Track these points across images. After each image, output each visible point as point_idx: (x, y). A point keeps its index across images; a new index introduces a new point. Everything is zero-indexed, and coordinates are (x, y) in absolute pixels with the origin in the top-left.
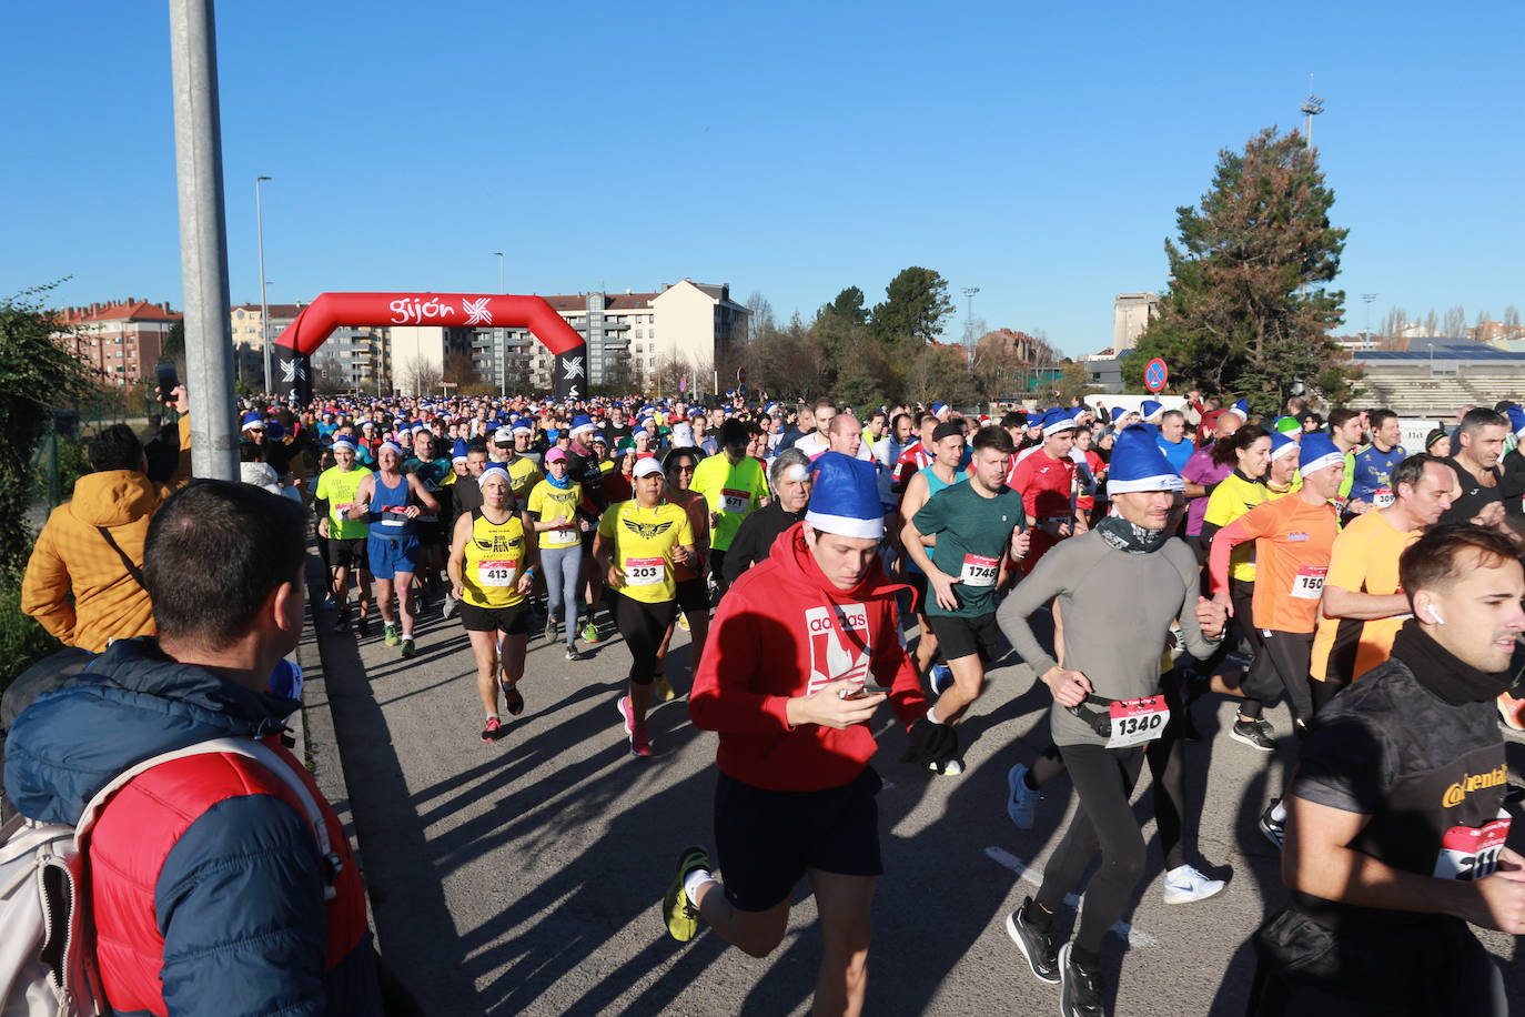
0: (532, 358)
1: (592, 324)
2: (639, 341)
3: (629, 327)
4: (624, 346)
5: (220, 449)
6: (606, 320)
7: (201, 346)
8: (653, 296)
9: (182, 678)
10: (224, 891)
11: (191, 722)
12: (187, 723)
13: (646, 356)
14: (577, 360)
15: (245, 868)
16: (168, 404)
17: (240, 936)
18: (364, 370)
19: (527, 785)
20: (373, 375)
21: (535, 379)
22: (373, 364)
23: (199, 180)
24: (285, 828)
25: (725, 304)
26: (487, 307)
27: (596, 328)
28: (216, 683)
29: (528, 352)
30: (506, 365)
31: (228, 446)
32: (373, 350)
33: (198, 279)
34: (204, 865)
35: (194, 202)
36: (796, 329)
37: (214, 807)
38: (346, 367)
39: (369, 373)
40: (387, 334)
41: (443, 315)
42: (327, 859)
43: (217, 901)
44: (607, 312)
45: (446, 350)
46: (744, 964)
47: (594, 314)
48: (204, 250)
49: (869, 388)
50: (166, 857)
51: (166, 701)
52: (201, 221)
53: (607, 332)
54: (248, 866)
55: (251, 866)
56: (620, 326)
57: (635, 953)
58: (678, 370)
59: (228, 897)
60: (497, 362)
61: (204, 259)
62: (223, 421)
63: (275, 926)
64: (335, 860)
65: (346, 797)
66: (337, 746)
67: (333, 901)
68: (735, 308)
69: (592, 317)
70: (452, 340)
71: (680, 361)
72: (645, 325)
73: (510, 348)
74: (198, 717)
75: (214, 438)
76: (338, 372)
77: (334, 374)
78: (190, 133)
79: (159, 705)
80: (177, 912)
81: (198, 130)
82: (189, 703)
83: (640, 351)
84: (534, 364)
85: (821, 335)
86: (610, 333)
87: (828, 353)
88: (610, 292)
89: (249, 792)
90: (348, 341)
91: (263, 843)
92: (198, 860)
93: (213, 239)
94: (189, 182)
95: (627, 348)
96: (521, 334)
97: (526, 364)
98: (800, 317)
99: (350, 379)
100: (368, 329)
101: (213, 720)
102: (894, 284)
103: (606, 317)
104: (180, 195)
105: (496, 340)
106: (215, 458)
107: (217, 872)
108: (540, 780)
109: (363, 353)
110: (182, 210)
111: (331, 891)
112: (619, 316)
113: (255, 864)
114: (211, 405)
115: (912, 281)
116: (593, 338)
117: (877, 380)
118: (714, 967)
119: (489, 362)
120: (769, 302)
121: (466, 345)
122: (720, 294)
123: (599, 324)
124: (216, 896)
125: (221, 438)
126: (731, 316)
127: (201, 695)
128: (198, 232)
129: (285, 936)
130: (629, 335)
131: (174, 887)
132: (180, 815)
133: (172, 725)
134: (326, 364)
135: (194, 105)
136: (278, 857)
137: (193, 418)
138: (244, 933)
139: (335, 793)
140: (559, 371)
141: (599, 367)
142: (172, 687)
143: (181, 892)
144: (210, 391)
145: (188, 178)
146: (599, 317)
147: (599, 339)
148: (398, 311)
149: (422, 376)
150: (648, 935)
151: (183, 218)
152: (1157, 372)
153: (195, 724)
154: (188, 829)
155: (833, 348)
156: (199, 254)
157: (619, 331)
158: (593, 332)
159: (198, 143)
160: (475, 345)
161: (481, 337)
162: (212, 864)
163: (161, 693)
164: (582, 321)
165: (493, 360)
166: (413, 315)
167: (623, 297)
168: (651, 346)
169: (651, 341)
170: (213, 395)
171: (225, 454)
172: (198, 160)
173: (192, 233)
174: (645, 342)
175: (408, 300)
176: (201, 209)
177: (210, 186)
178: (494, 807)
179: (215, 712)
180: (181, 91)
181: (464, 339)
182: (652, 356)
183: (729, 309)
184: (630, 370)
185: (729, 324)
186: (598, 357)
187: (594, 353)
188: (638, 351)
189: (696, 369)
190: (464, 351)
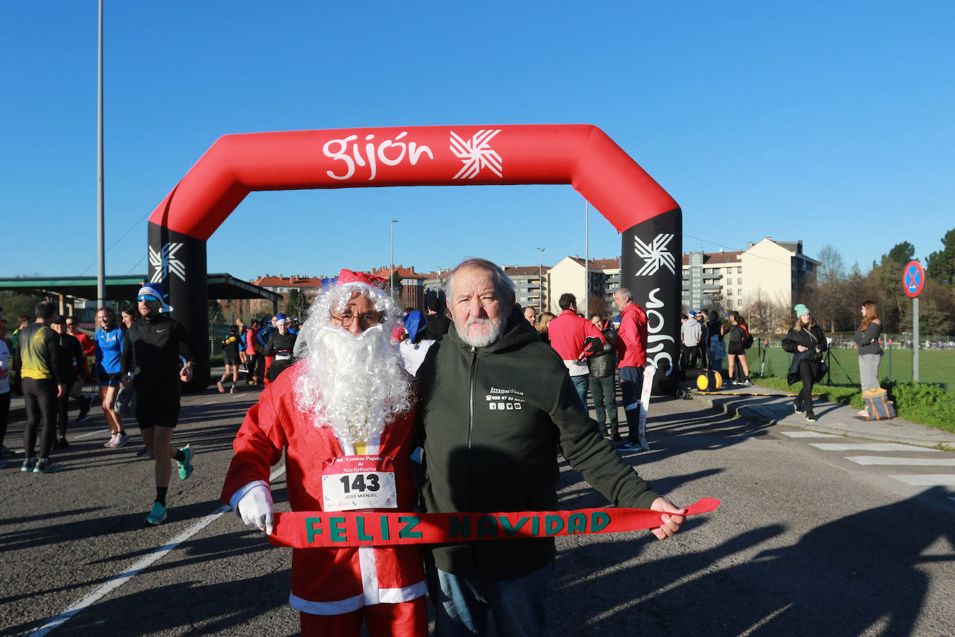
1: (694, 275)
2: (729, 287)
3: (721, 277)
4: (718, 291)
6: (704, 272)
8: (740, 253)
13: (735, 298)
25: (799, 256)
27: (696, 278)
36: (856, 276)
44: (705, 266)
47: (694, 268)
49: (937, 321)
53: (704, 280)
56: (716, 276)
58: (762, 307)
68: (808, 260)
69: (694, 270)
71: (763, 299)
72: (734, 275)
83: (729, 294)
85: (883, 279)
86: (707, 281)
87: (890, 293)
88: (707, 252)
90: (525, 291)
95: (720, 292)
98: (859, 267)
102: (948, 237)
103: (704, 270)
109: (535, 298)
112: (714, 269)
116: (694, 285)
117: (946, 313)
121: (602, 291)
122: (796, 248)
123: (699, 275)
126: (804, 267)
130: (722, 282)
146: (698, 270)
147: (699, 285)
155: (894, 289)
157: (714, 279)
158: (694, 281)
160: (607, 291)
161: (613, 286)
167: (717, 255)
168: (739, 290)
169: (740, 287)
174: (734, 287)
181: (601, 287)
182: (740, 297)
183: (803, 260)
184: (722, 309)
185: (803, 272)
186: (696, 299)
187: (694, 296)
188: (728, 294)
189: (778, 307)
190: (601, 295)
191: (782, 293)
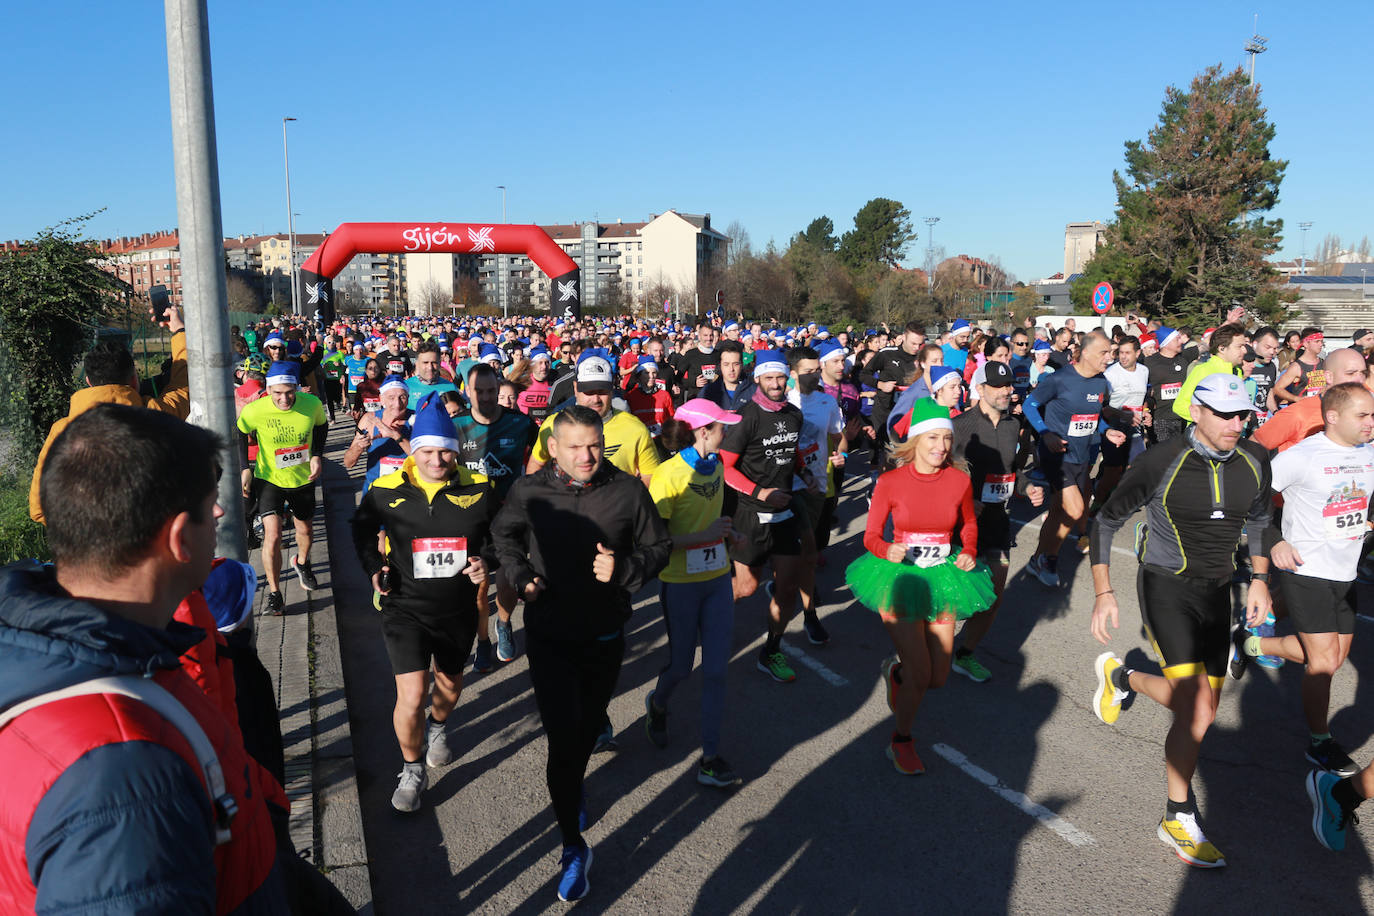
0: (532, 281)
1: (587, 251)
2: (629, 266)
3: (619, 254)
4: (615, 271)
5: (214, 366)
6: (599, 247)
7: (195, 270)
8: (641, 226)
9: (67, 614)
10: (94, 845)
11: (72, 661)
12: (67, 662)
13: (635, 280)
14: (571, 284)
15: (117, 819)
16: (161, 324)
17: (110, 893)
18: (383, 293)
19: (509, 676)
20: (390, 297)
21: (535, 301)
22: (391, 287)
23: (191, 113)
24: (163, 774)
25: (708, 233)
26: (490, 235)
27: (590, 255)
28: (101, 619)
29: (529, 276)
30: (509, 288)
31: (221, 364)
32: (391, 275)
33: (191, 206)
34: (73, 818)
35: (186, 134)
36: (771, 256)
37: (86, 755)
38: (367, 290)
39: (387, 295)
40: (403, 261)
41: (450, 243)
42: (218, 803)
43: (84, 856)
44: (600, 240)
45: (455, 274)
46: (701, 853)
47: (588, 241)
48: (196, 179)
49: (837, 309)
50: (36, 807)
51: (47, 639)
52: (193, 151)
53: (599, 258)
54: (120, 817)
55: (123, 817)
56: (613, 253)
57: (600, 839)
58: (663, 293)
59: (98, 851)
60: (501, 285)
61: (196, 187)
62: (217, 340)
63: (150, 880)
64: (228, 803)
65: (342, 686)
66: (337, 638)
67: (227, 845)
68: (717, 237)
69: (587, 245)
70: (461, 266)
71: (665, 284)
72: (634, 252)
73: (513, 273)
74: (80, 656)
75: (208, 356)
76: (360, 294)
77: (356, 296)
78: (181, 67)
79: (38, 644)
80: (47, 864)
81: (189, 65)
82: (71, 641)
83: (629, 275)
84: (534, 287)
85: (794, 261)
86: (602, 259)
87: (800, 277)
88: (603, 222)
89: (126, 738)
90: (369, 267)
91: (138, 793)
92: (67, 812)
93: (204, 167)
94: (181, 115)
95: (618, 272)
96: (523, 260)
97: (527, 288)
98: (775, 245)
99: (370, 301)
100: (387, 256)
101: (96, 659)
102: (861, 214)
103: (599, 245)
104: (174, 127)
105: (500, 266)
106: (210, 375)
107: (87, 825)
108: (521, 671)
109: (381, 277)
110: (176, 140)
111: (224, 835)
112: (610, 244)
113: (128, 816)
114: (206, 325)
115: (878, 211)
116: (587, 264)
117: (845, 302)
118: (673, 854)
119: (494, 285)
120: (746, 231)
121: (473, 269)
122: (703, 223)
123: (592, 251)
124: (84, 851)
125: (214, 356)
126: (711, 246)
127: (85, 632)
128: (191, 161)
129: (162, 892)
130: (620, 260)
131: (44, 839)
132: (52, 763)
133: (50, 666)
134: (349, 288)
135: (186, 41)
136: (155, 807)
137: (188, 337)
138: (114, 890)
139: (332, 681)
140: (555, 294)
141: (593, 290)
142: (56, 623)
143: (51, 844)
144: (204, 313)
145: (181, 110)
146: (592, 245)
147: (592, 264)
148: (411, 239)
149: (434, 298)
150: (613, 822)
151: (177, 148)
152: (1104, 295)
153: (77, 664)
154: (58, 778)
155: (805, 273)
156: (192, 182)
157: (611, 257)
158: (587, 258)
159: (188, 76)
160: (481, 269)
161: (487, 263)
162: (82, 817)
163: (45, 631)
164: (578, 248)
165: (498, 283)
166: (424, 243)
167: (614, 226)
168: (640, 271)
169: (640, 266)
170: (207, 315)
171: (218, 370)
172: (190, 94)
173: (185, 162)
174: (634, 267)
175: (419, 229)
176: (193, 140)
177: (202, 117)
178: (477, 697)
179: (98, 651)
180: (173, 27)
181: (472, 264)
182: (640, 279)
183: (710, 237)
184: (621, 292)
185: (711, 251)
186: (590, 280)
187: (587, 277)
188: (627, 275)
189: (680, 292)
190: (472, 275)
191: (685, 275)
